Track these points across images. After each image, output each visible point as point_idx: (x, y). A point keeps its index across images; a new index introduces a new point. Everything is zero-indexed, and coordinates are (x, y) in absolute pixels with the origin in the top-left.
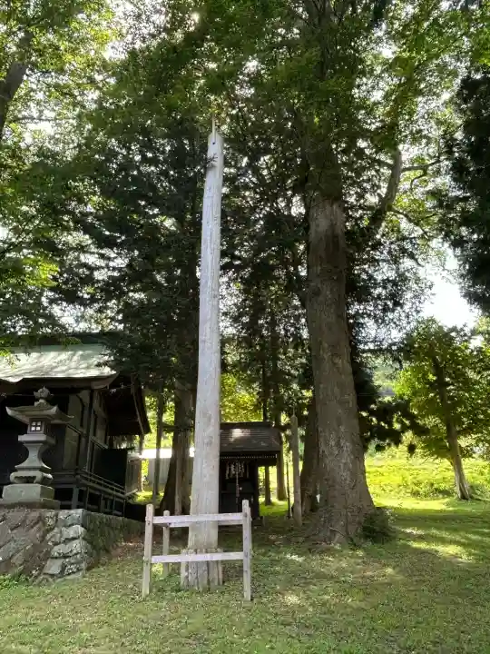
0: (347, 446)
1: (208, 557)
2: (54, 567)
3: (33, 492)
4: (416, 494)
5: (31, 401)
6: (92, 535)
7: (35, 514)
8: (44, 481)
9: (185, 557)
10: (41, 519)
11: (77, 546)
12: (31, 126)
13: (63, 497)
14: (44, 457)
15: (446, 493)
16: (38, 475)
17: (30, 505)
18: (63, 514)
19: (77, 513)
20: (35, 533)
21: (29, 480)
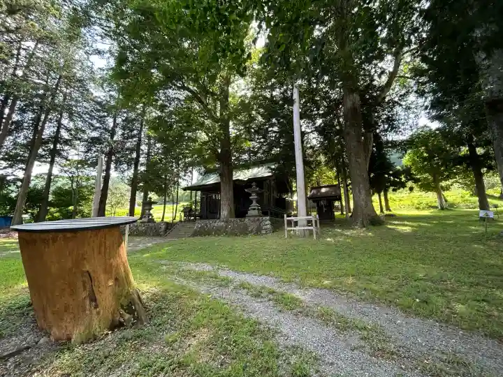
0: (363, 192)
1: (306, 228)
2: (264, 232)
3: (256, 212)
4: (418, 208)
5: (251, 186)
6: (272, 224)
7: (256, 218)
8: (258, 209)
9: (297, 228)
10: (258, 220)
11: (269, 226)
12: (236, 83)
13: (265, 214)
14: (257, 202)
15: (436, 207)
16: (256, 207)
17: (256, 216)
18: (264, 218)
19: (268, 218)
20: (258, 223)
21: (254, 209)
